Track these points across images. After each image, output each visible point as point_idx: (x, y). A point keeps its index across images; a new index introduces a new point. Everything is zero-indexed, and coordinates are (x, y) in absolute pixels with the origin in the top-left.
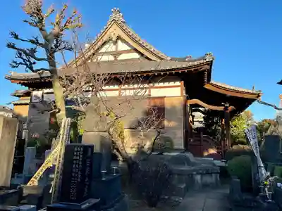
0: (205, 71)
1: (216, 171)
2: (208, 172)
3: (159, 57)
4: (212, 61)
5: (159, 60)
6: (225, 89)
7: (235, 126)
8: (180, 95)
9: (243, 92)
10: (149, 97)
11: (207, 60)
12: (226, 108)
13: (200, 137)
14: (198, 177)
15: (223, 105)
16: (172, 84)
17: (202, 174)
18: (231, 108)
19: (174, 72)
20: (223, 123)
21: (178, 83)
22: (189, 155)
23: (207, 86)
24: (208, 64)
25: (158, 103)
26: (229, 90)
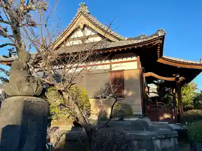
0: (157, 45)
1: (174, 136)
2: (167, 137)
3: (118, 39)
4: (164, 36)
5: (118, 41)
6: (176, 62)
7: (184, 95)
8: (137, 68)
9: (192, 64)
10: (111, 71)
11: (160, 35)
12: (177, 79)
13: (156, 104)
14: (158, 142)
15: (175, 76)
16: (129, 59)
17: (161, 139)
18: (181, 78)
19: (130, 48)
20: (174, 92)
21: (134, 58)
22: (147, 120)
23: (160, 60)
24: (161, 39)
25: (118, 75)
26: (180, 63)
